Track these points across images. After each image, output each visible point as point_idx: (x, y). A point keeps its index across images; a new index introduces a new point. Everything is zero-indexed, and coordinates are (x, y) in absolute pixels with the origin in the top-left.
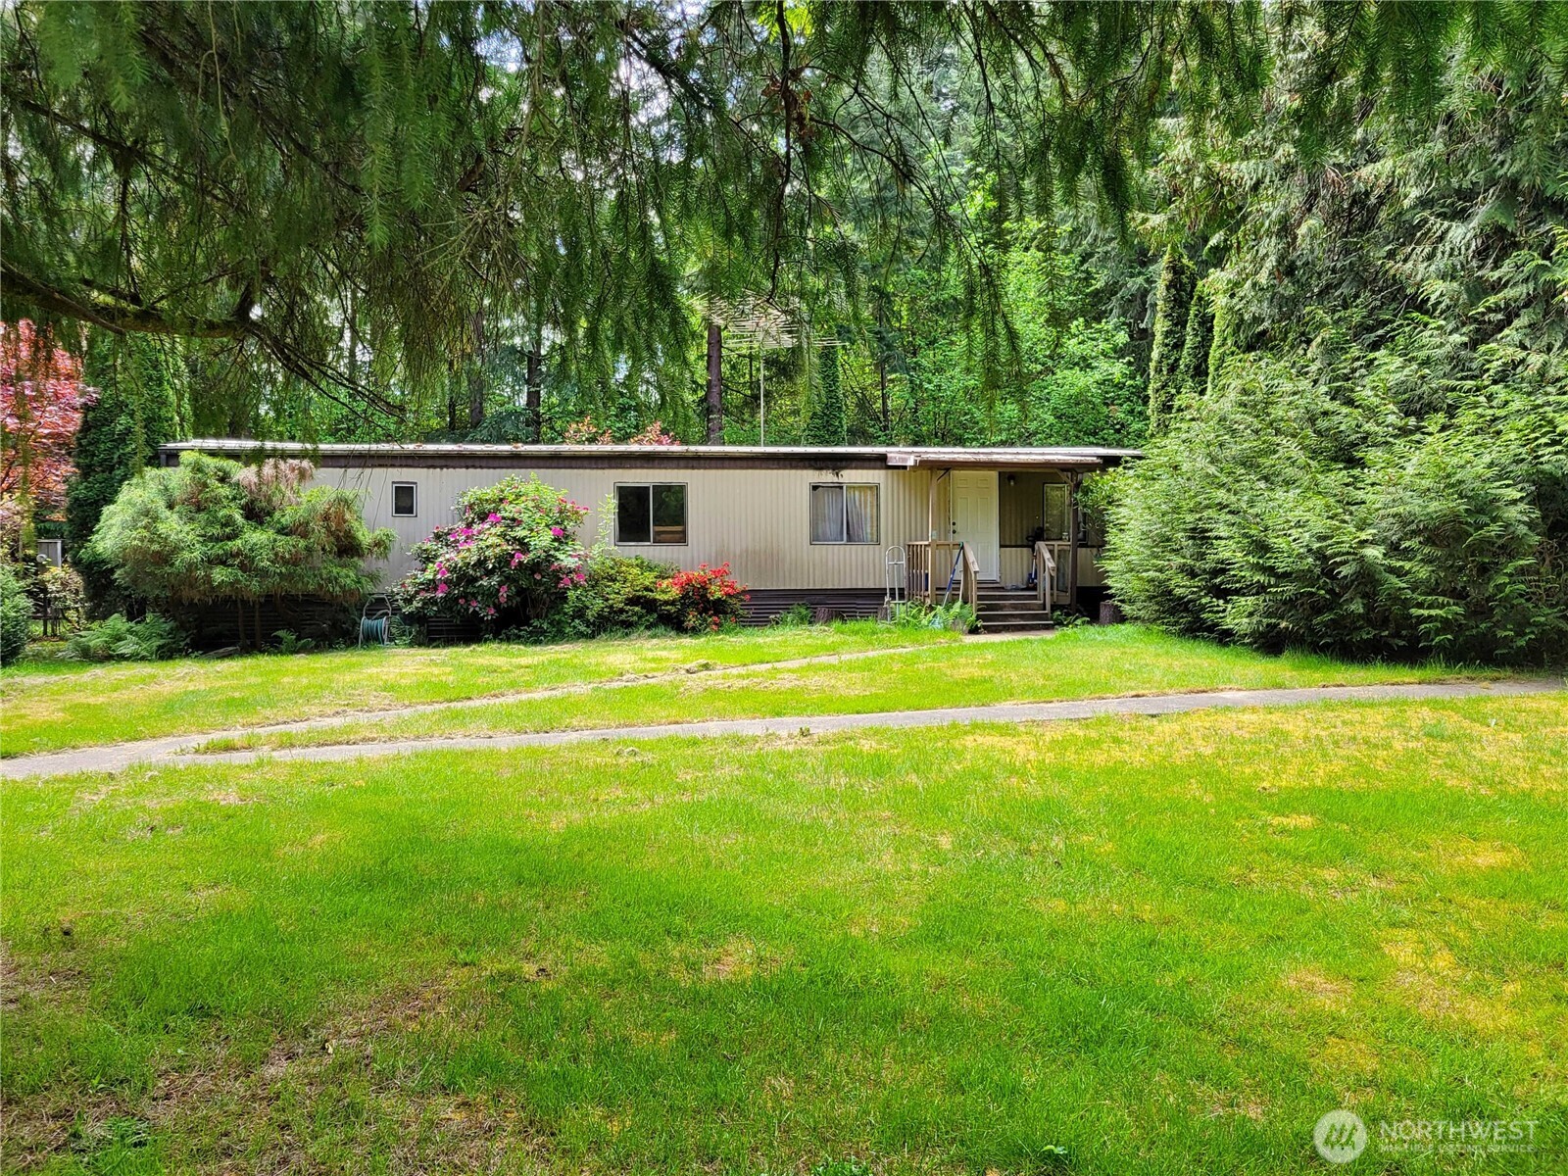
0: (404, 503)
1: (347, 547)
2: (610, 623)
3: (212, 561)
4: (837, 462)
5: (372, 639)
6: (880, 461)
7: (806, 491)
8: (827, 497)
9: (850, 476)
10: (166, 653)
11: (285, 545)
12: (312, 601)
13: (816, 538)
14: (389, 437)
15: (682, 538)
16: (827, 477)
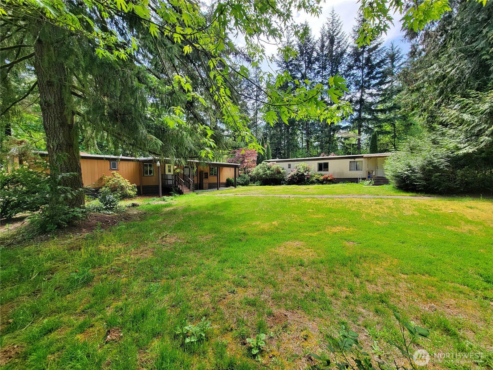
0: (290, 166)
1: (279, 172)
2: (313, 183)
3: (263, 174)
4: (354, 158)
5: (283, 184)
6: (362, 157)
7: (349, 162)
8: (353, 163)
9: (357, 160)
10: (261, 185)
11: (271, 172)
12: (275, 179)
13: (350, 170)
14: (283, 158)
15: (328, 170)
16: (353, 160)
